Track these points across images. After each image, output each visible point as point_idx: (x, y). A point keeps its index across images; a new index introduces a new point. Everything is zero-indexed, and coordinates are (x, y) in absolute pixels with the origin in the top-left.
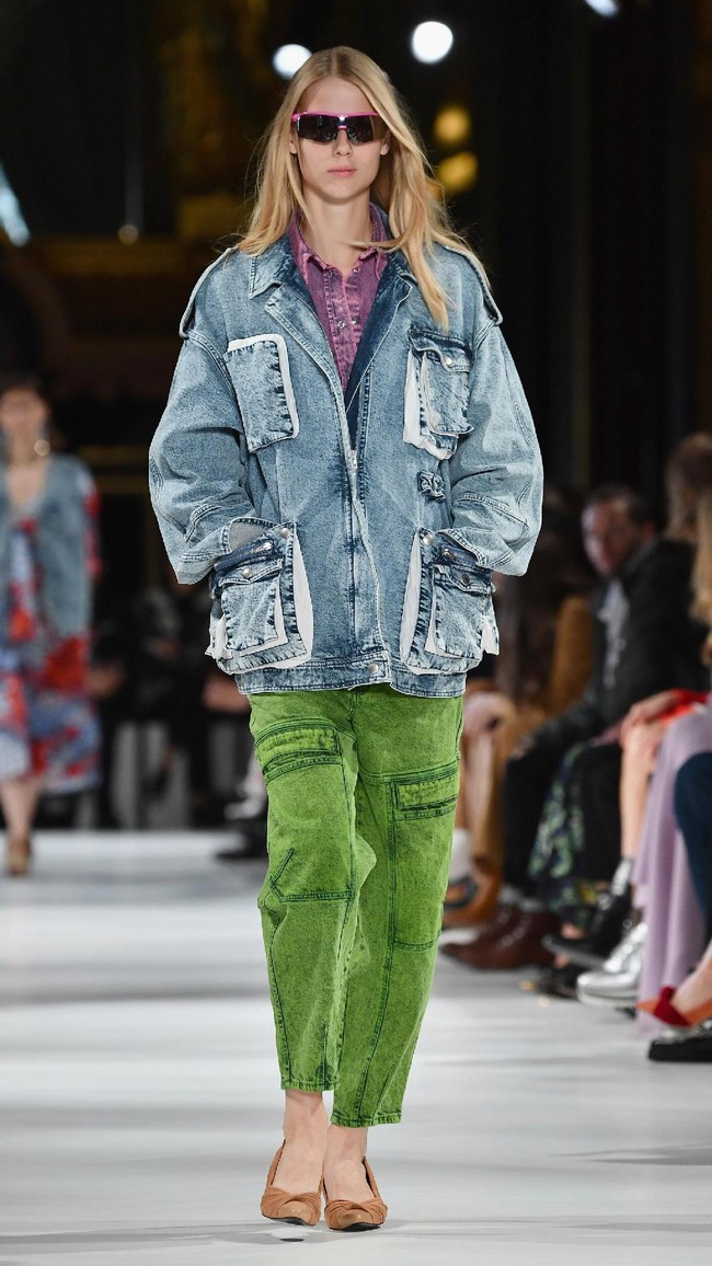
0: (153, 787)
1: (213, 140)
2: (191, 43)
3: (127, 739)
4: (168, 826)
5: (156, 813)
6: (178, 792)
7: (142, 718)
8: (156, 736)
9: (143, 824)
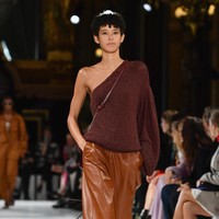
0: (38, 189)
1: (56, 38)
2: (51, 15)
3: (32, 178)
4: (42, 199)
5: (39, 196)
6: (44, 190)
7: (36, 173)
8: (39, 178)
9: (36, 199)
